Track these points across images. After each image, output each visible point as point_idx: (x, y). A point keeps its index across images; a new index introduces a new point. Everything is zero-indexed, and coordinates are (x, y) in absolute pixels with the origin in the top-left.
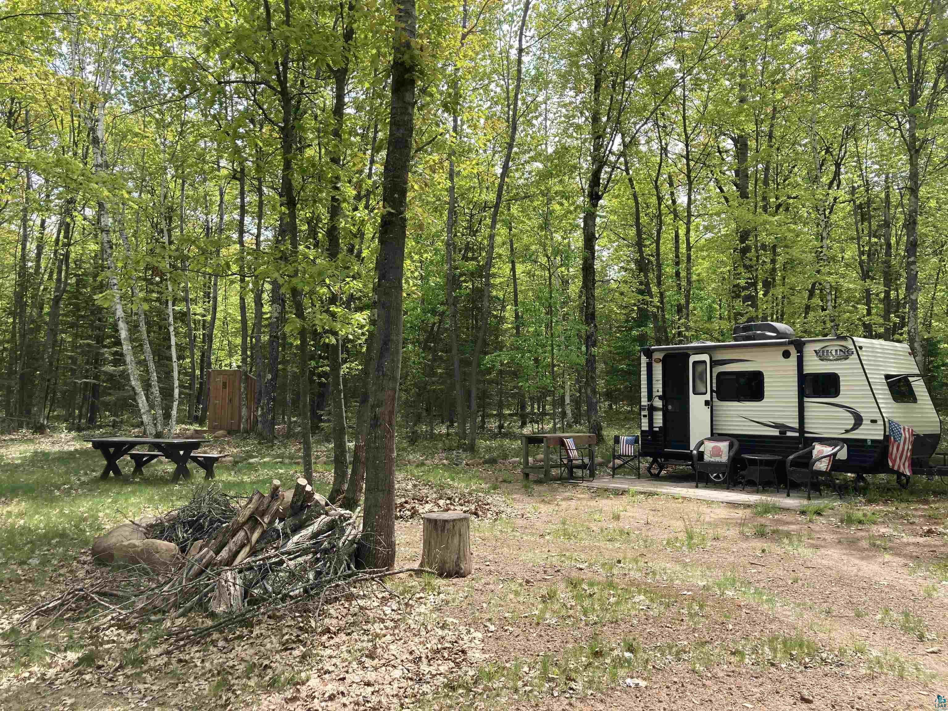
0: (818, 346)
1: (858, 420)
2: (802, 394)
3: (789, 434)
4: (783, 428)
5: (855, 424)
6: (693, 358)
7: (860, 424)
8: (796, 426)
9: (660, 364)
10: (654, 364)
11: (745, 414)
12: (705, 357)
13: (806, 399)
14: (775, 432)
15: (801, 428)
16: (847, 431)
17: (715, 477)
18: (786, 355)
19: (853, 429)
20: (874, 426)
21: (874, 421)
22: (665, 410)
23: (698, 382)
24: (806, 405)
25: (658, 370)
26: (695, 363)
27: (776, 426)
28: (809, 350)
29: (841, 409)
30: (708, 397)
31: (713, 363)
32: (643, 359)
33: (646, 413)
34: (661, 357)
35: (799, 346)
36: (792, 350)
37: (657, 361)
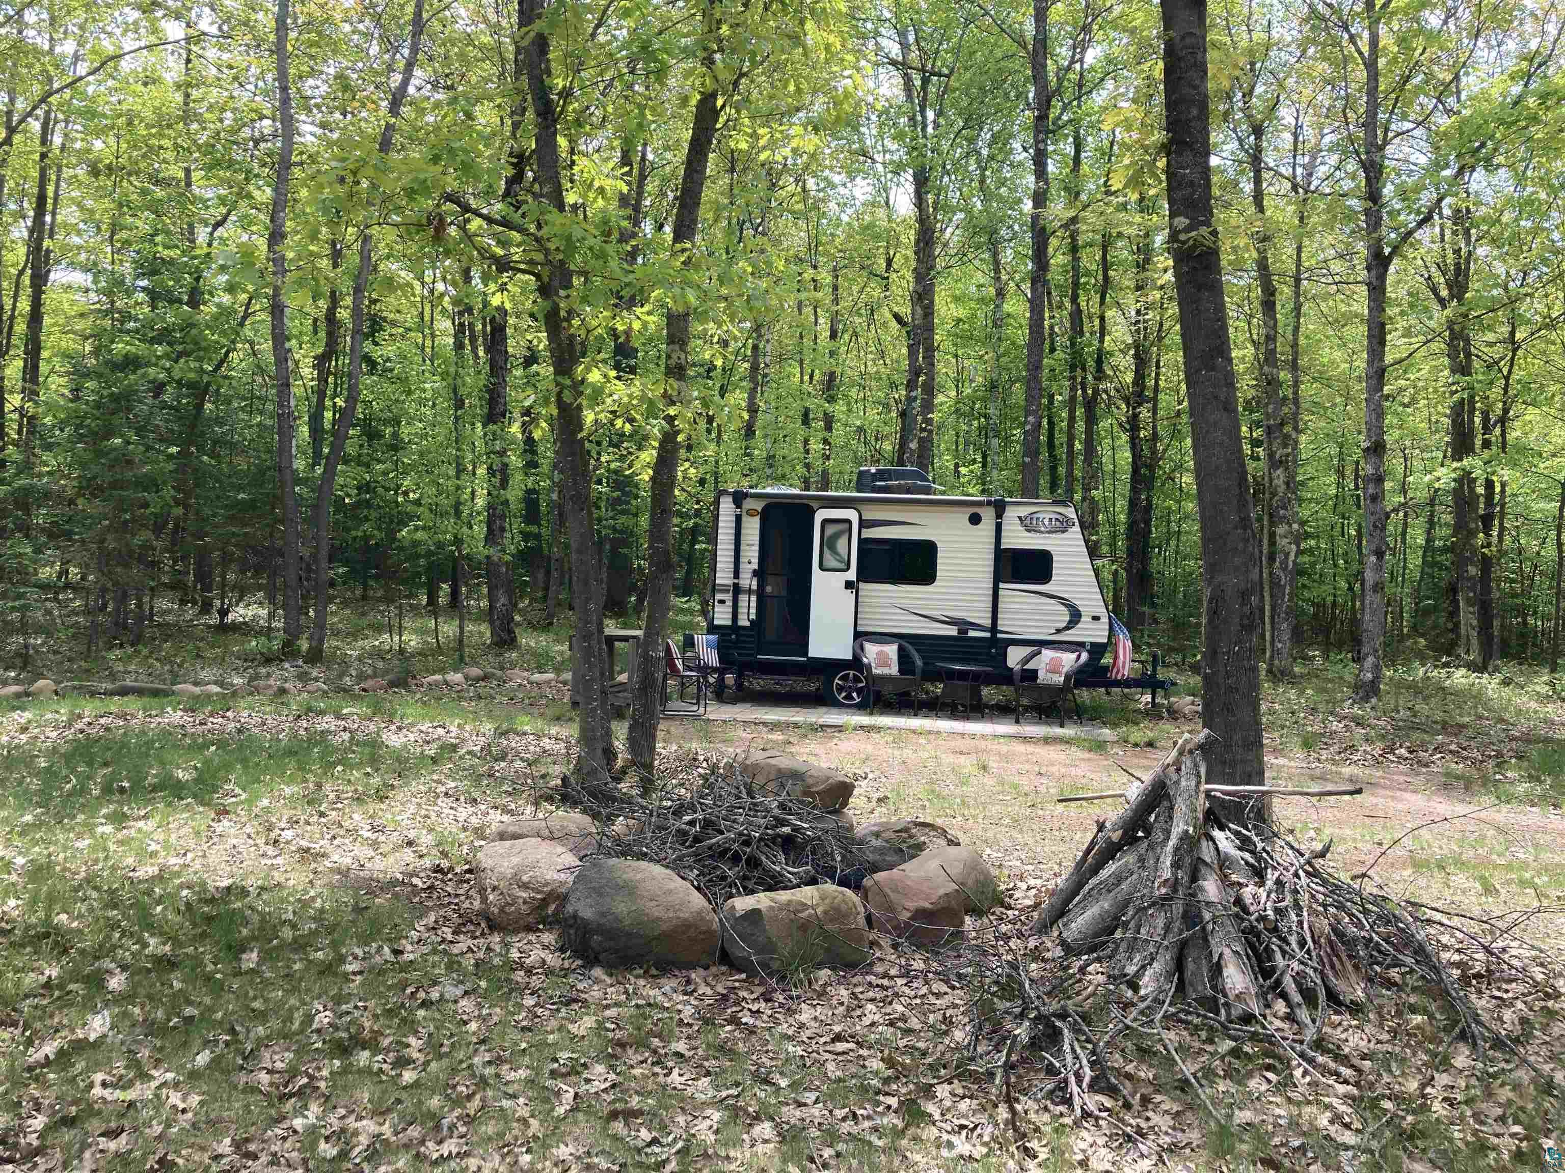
0: (1024, 511)
1: (1075, 616)
2: (998, 578)
3: (972, 633)
4: (963, 625)
5: (1070, 622)
6: (820, 516)
7: (1077, 622)
8: (987, 622)
9: (757, 520)
10: (745, 519)
11: (903, 603)
12: (851, 515)
13: (1001, 585)
14: (952, 631)
15: (994, 628)
16: (1058, 631)
17: (844, 698)
18: (975, 520)
19: (1067, 628)
20: (1096, 625)
21: (1096, 618)
22: (760, 594)
23: (826, 551)
24: (1001, 592)
25: (752, 529)
26: (825, 522)
27: (952, 622)
28: (1012, 514)
29: (1052, 601)
30: (852, 575)
31: (863, 524)
32: (727, 506)
33: (728, 597)
34: (759, 506)
35: (1000, 508)
36: (988, 515)
37: (751, 513)
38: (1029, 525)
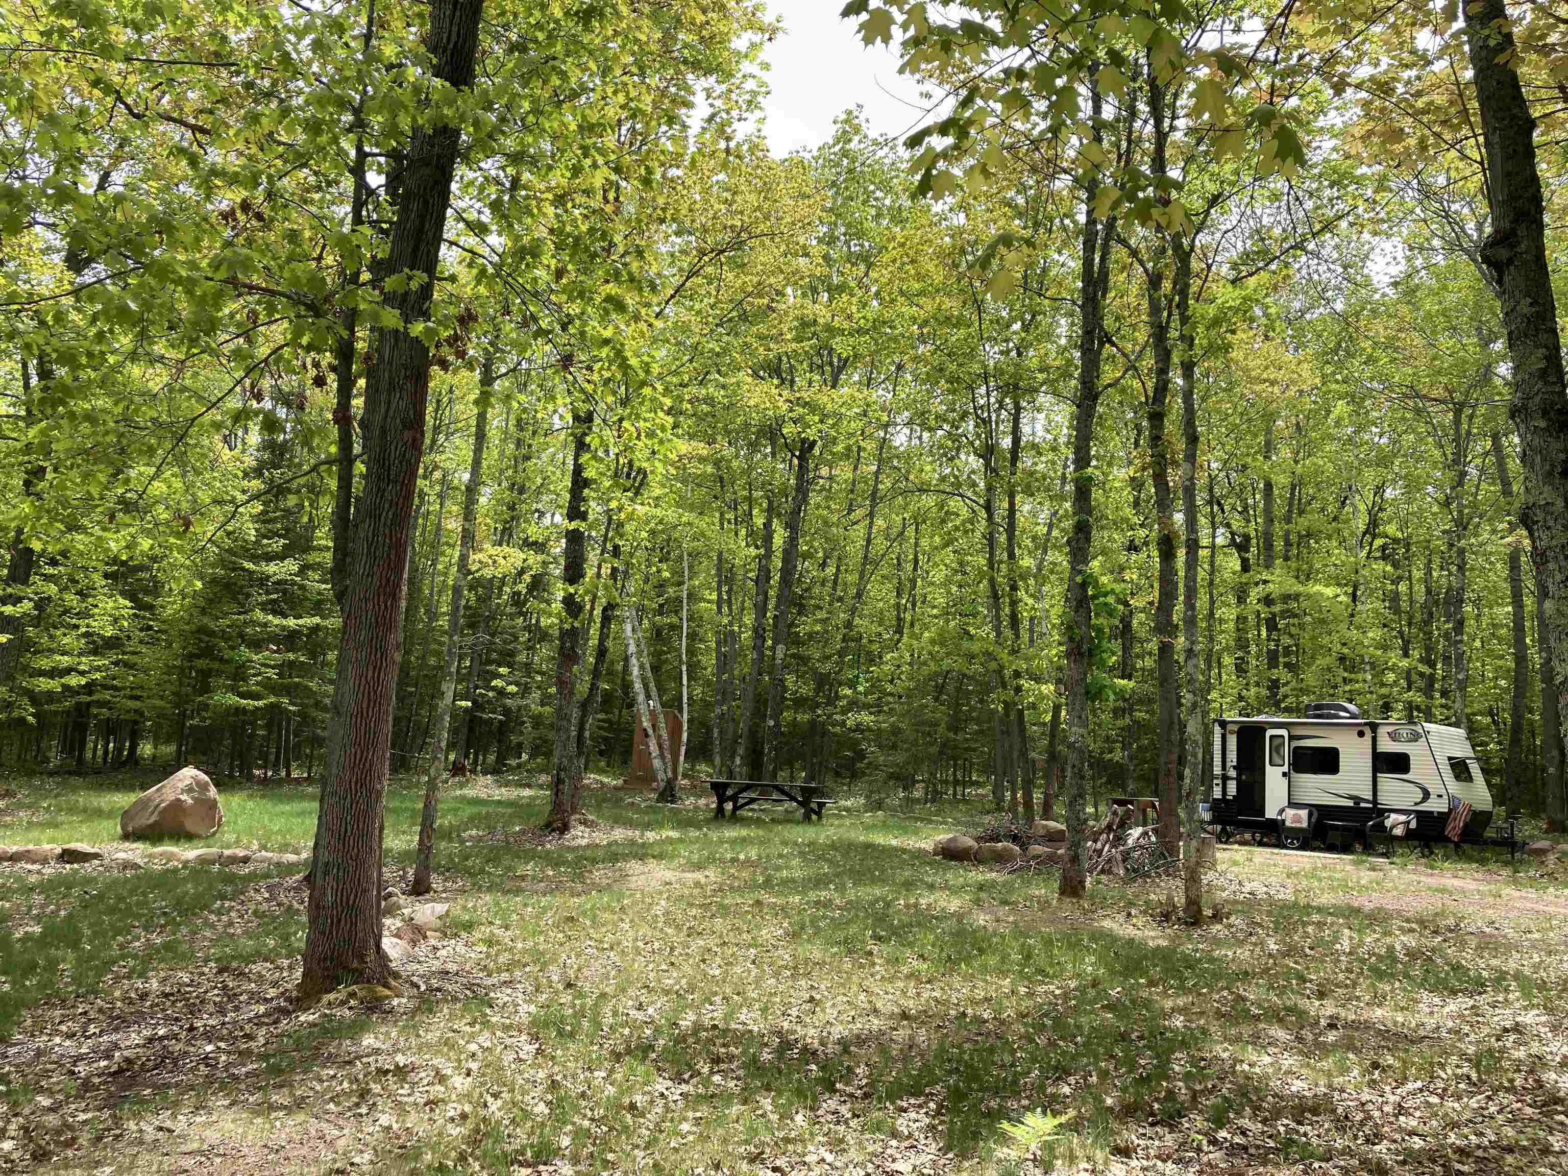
0: (1391, 729)
1: (1426, 795)
2: (1376, 770)
3: (1363, 805)
4: (1357, 799)
5: (1424, 798)
6: (1270, 732)
7: (1428, 798)
8: (1371, 798)
9: (1235, 736)
10: (1228, 736)
11: (1321, 786)
12: (1283, 732)
13: (1378, 775)
14: (1351, 803)
15: (1375, 801)
16: (1417, 804)
17: (1289, 843)
18: (1361, 734)
19: (1422, 802)
20: (1440, 800)
21: (1440, 796)
22: (1238, 779)
23: (1274, 754)
24: (1378, 779)
25: (1232, 741)
26: (1272, 737)
27: (1350, 797)
28: (1383, 731)
29: (1411, 785)
30: (1285, 769)
31: (1291, 738)
32: (1217, 729)
33: (1219, 781)
34: (1235, 728)
35: (1374, 727)
36: (1367, 731)
37: (1232, 732)
38: (1394, 737)
